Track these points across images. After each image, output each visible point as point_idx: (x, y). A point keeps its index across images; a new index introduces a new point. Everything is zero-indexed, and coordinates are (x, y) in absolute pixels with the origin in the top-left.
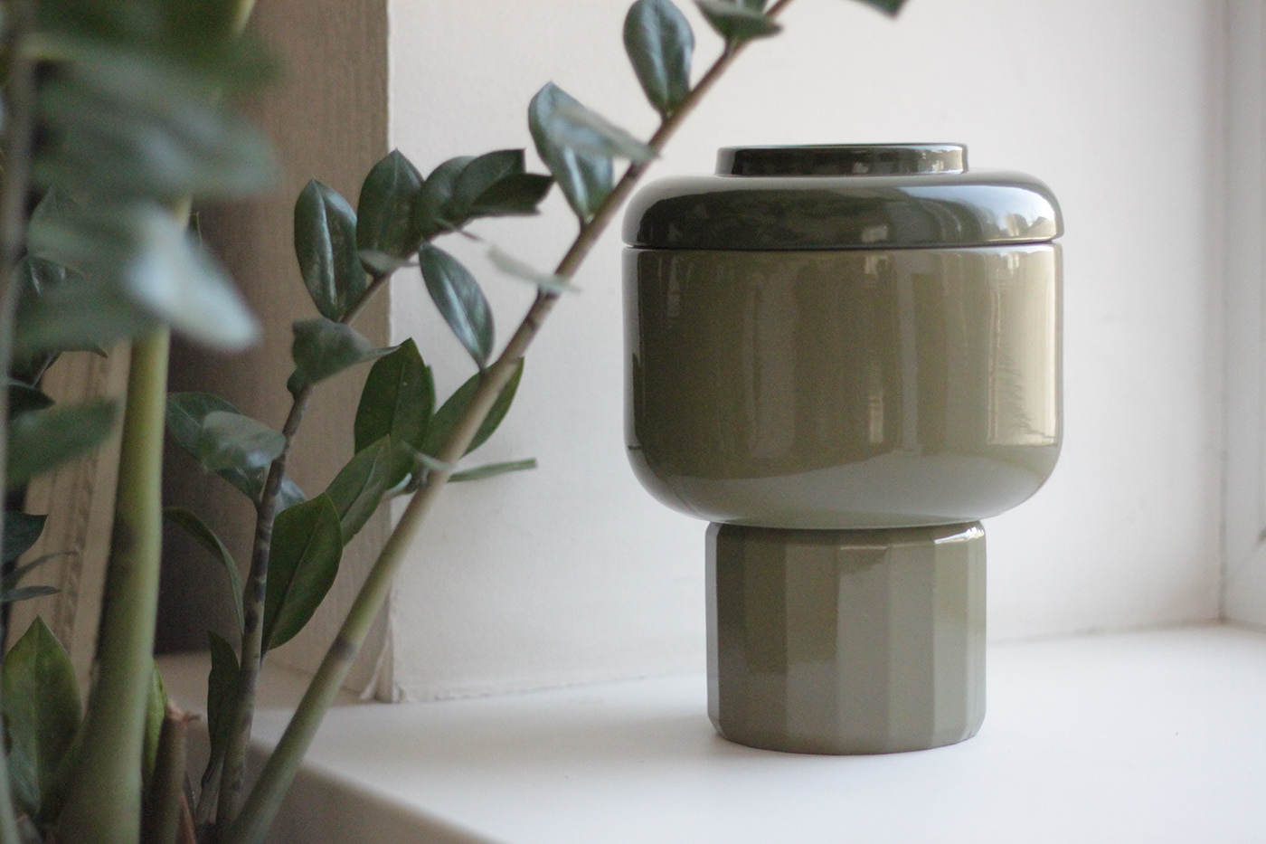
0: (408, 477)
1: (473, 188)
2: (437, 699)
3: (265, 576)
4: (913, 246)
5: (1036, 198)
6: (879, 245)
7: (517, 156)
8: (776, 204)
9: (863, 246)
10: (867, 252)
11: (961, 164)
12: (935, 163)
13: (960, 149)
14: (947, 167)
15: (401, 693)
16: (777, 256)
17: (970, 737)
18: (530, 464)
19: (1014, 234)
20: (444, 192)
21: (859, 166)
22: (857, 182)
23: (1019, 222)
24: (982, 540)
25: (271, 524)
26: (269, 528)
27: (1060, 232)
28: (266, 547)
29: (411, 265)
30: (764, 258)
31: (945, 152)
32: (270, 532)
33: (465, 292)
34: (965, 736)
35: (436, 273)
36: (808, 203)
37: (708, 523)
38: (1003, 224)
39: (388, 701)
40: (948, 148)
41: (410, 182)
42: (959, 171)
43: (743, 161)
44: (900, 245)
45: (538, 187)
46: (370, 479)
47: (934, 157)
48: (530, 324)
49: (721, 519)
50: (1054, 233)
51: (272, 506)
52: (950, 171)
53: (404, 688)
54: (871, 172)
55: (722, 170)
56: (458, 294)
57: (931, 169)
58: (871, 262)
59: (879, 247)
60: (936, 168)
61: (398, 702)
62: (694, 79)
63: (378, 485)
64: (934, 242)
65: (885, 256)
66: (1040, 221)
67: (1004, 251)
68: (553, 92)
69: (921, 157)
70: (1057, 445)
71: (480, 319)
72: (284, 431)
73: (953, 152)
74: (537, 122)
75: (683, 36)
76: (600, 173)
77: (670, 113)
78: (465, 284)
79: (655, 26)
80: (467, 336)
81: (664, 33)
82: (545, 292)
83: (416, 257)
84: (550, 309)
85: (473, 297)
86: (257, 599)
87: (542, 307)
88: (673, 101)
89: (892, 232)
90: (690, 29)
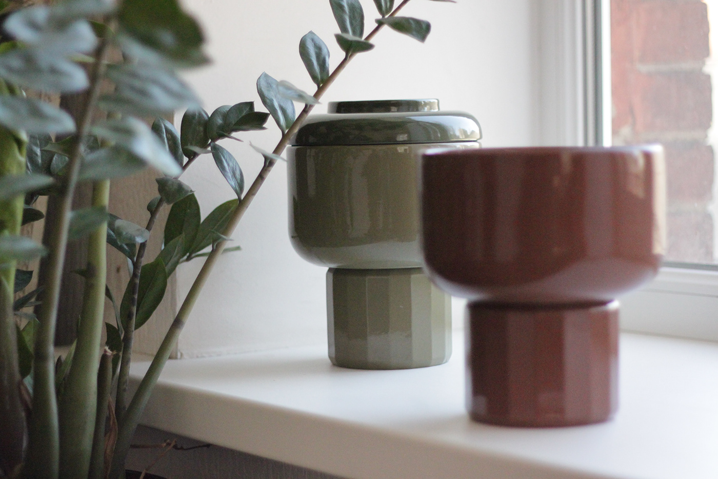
0: (188, 254)
1: (233, 119)
2: (197, 357)
3: (137, 295)
5: (470, 121)
7: (251, 105)
8: (359, 125)
9: (397, 143)
10: (399, 145)
11: (437, 107)
12: (426, 107)
13: (436, 101)
14: (431, 109)
15: (182, 355)
16: (358, 147)
17: (446, 362)
18: (238, 248)
19: (462, 138)
20: (219, 121)
21: (393, 108)
22: (392, 115)
23: (465, 132)
25: (140, 271)
26: (138, 272)
27: (481, 138)
28: (138, 281)
29: (208, 152)
30: (353, 148)
31: (430, 102)
32: (139, 275)
33: (231, 164)
34: (444, 361)
35: (218, 155)
36: (372, 124)
37: (326, 269)
38: (458, 133)
39: (176, 358)
40: (432, 101)
41: (203, 117)
42: (436, 110)
43: (341, 107)
44: (413, 142)
45: (262, 118)
46: (175, 253)
47: (426, 104)
48: (261, 177)
49: (333, 266)
50: (478, 137)
51: (141, 263)
52: (432, 110)
53: (183, 352)
54: (398, 111)
55: (331, 111)
56: (228, 165)
57: (424, 109)
58: (401, 149)
59: (403, 143)
60: (426, 109)
61: (181, 359)
62: (331, 71)
63: (177, 257)
65: (407, 147)
66: (473, 132)
68: (266, 76)
69: (421, 103)
71: (238, 176)
72: (147, 228)
73: (434, 102)
74: (261, 89)
75: (324, 51)
76: (289, 111)
77: (321, 85)
78: (231, 161)
79: (312, 47)
80: (233, 184)
81: (316, 50)
82: (268, 163)
83: (209, 149)
84: (269, 171)
85: (234, 167)
86: (134, 305)
87: (266, 170)
88: (323, 80)
89: (409, 136)
90: (327, 49)
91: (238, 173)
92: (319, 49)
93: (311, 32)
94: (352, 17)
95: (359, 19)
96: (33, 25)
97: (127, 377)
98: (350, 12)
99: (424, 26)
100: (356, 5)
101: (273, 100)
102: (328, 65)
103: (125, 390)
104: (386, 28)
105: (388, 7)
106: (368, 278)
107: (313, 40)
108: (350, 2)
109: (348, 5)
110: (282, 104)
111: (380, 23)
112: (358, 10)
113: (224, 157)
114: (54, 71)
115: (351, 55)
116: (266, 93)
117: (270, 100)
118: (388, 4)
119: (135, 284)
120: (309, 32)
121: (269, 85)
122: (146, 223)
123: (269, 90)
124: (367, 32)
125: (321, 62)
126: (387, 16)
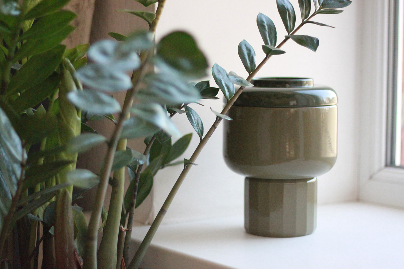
4: (303, 106)
6: (294, 106)
7: (208, 83)
8: (268, 95)
9: (290, 106)
10: (291, 108)
11: (312, 84)
19: (328, 103)
21: (287, 85)
22: (287, 89)
24: (316, 182)
25: (139, 179)
32: (139, 181)
35: (189, 114)
38: (325, 100)
42: (312, 86)
44: (299, 106)
45: (215, 91)
49: (248, 176)
51: (139, 174)
52: (310, 87)
54: (290, 87)
56: (195, 118)
57: (305, 86)
58: (292, 110)
59: (294, 107)
60: (307, 86)
64: (308, 105)
65: (296, 109)
66: (333, 98)
67: (324, 107)
68: (217, 66)
70: (336, 157)
71: (200, 126)
72: (144, 154)
73: (311, 81)
74: (214, 74)
75: (252, 52)
76: (231, 87)
77: (251, 73)
78: (196, 116)
79: (245, 50)
80: (197, 130)
81: (248, 51)
82: (218, 119)
83: (183, 109)
84: (219, 123)
85: (198, 120)
86: (134, 198)
87: (217, 122)
88: (252, 69)
89: (297, 103)
90: (254, 51)
91: (200, 124)
92: (249, 51)
93: (244, 40)
94: (270, 32)
95: (273, 35)
96: (104, 53)
97: (130, 240)
98: (268, 30)
99: (315, 42)
100: (272, 25)
101: (221, 80)
102: (255, 60)
103: (128, 248)
104: (290, 40)
105: (292, 28)
106: (271, 184)
107: (245, 45)
108: (268, 23)
109: (267, 25)
110: (227, 83)
111: (287, 38)
112: (273, 29)
113: (192, 114)
114: (112, 77)
115: (269, 56)
116: (217, 76)
117: (219, 80)
118: (292, 25)
119: (136, 186)
120: (243, 40)
121: (219, 71)
122: (143, 151)
123: (218, 75)
124: (279, 42)
125: (251, 59)
126: (290, 34)
